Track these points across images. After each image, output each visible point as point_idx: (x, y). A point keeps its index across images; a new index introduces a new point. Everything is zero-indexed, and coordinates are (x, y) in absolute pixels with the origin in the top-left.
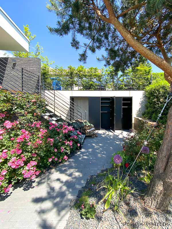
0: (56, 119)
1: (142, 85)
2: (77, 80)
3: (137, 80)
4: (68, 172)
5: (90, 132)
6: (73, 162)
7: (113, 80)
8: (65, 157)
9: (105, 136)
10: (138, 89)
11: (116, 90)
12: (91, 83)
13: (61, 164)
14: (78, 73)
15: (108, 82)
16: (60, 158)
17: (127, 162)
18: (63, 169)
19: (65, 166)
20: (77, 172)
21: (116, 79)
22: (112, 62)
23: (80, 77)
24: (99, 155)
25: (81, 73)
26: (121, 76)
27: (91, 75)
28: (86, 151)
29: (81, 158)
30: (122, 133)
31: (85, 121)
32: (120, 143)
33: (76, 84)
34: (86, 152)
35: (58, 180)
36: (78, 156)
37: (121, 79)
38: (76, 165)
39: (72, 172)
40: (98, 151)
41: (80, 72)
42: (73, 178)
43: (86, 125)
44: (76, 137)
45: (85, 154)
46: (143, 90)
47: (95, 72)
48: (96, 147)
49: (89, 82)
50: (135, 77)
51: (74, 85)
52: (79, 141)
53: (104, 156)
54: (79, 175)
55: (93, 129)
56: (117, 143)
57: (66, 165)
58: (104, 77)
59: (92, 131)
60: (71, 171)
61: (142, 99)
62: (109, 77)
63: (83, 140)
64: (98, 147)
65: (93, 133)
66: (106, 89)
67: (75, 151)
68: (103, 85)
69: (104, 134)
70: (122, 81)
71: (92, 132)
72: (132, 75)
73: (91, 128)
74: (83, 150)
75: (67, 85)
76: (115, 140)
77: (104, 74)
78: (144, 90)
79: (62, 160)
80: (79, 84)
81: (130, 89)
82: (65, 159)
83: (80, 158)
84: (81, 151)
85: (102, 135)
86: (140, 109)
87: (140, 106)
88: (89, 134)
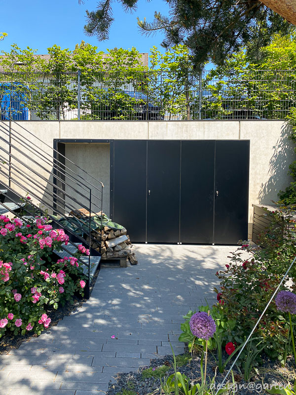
0: (17, 207)
1: (278, 102)
2: (76, 88)
3: (263, 88)
4: (52, 363)
5: (113, 248)
6: (64, 333)
7: (187, 88)
8: (45, 318)
9: (159, 261)
10: (268, 115)
11: (195, 118)
12: (118, 96)
13: (32, 339)
14: (79, 67)
15: (172, 93)
16: (30, 321)
17: (230, 339)
18: (38, 352)
19: (42, 345)
20: (78, 362)
21: (197, 83)
22: (186, 34)
23: (85, 81)
24: (142, 318)
25: (88, 66)
26: (213, 74)
27: (118, 73)
28: (104, 304)
29: (90, 323)
30: (213, 254)
31: (99, 214)
32: (206, 284)
33: (70, 102)
34: (104, 308)
35: (24, 382)
36: (79, 318)
37: (213, 83)
38: (75, 343)
39: (63, 361)
40: (138, 305)
41: (82, 65)
42: (66, 379)
43: (103, 228)
44: (75, 261)
45: (98, 314)
46: (281, 118)
47: (131, 64)
48: (131, 294)
49: (111, 95)
50: (257, 78)
51: (66, 104)
52: (83, 275)
53: (156, 319)
54: (84, 373)
55: (125, 238)
56: (198, 282)
57: (44, 341)
58: (159, 78)
59: (120, 244)
60: (61, 359)
61: (280, 149)
62: (175, 80)
63: (94, 272)
64: (138, 292)
65: (125, 253)
66: (163, 117)
67: (72, 302)
68: (155, 105)
69: (156, 256)
70: (215, 89)
71: (120, 247)
72: (248, 71)
73: (118, 236)
74: (93, 301)
75: (45, 105)
76: (192, 275)
77: (158, 68)
78: (286, 120)
79: (35, 326)
80: (82, 100)
81: (240, 116)
82: (43, 323)
83: (85, 323)
84: (87, 305)
85: (150, 259)
86: (273, 180)
87: (274, 171)
88: (112, 254)
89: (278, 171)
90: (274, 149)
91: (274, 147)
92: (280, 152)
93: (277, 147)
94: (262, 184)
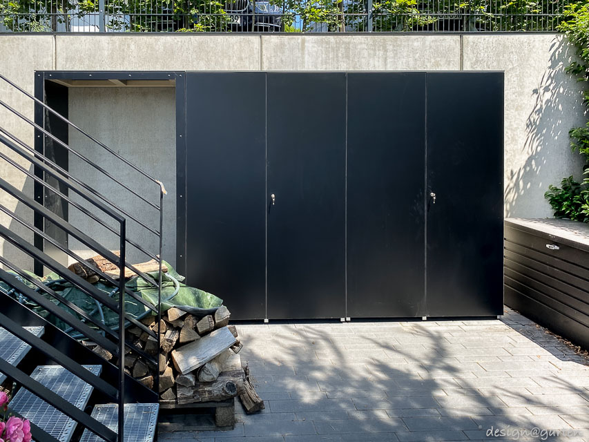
43: (163, 313)
59: (215, 359)
61: (548, 95)
66: (289, 25)
71: (215, 369)
73: (205, 333)
86: (533, 162)
87: (535, 144)
88: (191, 393)
89: (544, 144)
90: (536, 96)
91: (535, 91)
92: (548, 101)
93: (541, 91)
94: (512, 172)
